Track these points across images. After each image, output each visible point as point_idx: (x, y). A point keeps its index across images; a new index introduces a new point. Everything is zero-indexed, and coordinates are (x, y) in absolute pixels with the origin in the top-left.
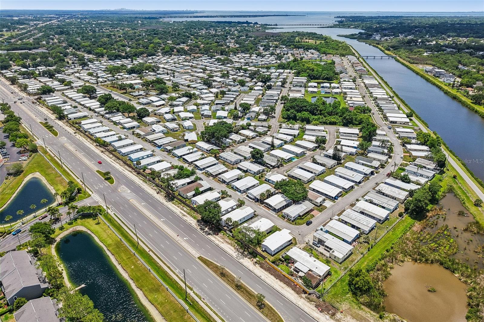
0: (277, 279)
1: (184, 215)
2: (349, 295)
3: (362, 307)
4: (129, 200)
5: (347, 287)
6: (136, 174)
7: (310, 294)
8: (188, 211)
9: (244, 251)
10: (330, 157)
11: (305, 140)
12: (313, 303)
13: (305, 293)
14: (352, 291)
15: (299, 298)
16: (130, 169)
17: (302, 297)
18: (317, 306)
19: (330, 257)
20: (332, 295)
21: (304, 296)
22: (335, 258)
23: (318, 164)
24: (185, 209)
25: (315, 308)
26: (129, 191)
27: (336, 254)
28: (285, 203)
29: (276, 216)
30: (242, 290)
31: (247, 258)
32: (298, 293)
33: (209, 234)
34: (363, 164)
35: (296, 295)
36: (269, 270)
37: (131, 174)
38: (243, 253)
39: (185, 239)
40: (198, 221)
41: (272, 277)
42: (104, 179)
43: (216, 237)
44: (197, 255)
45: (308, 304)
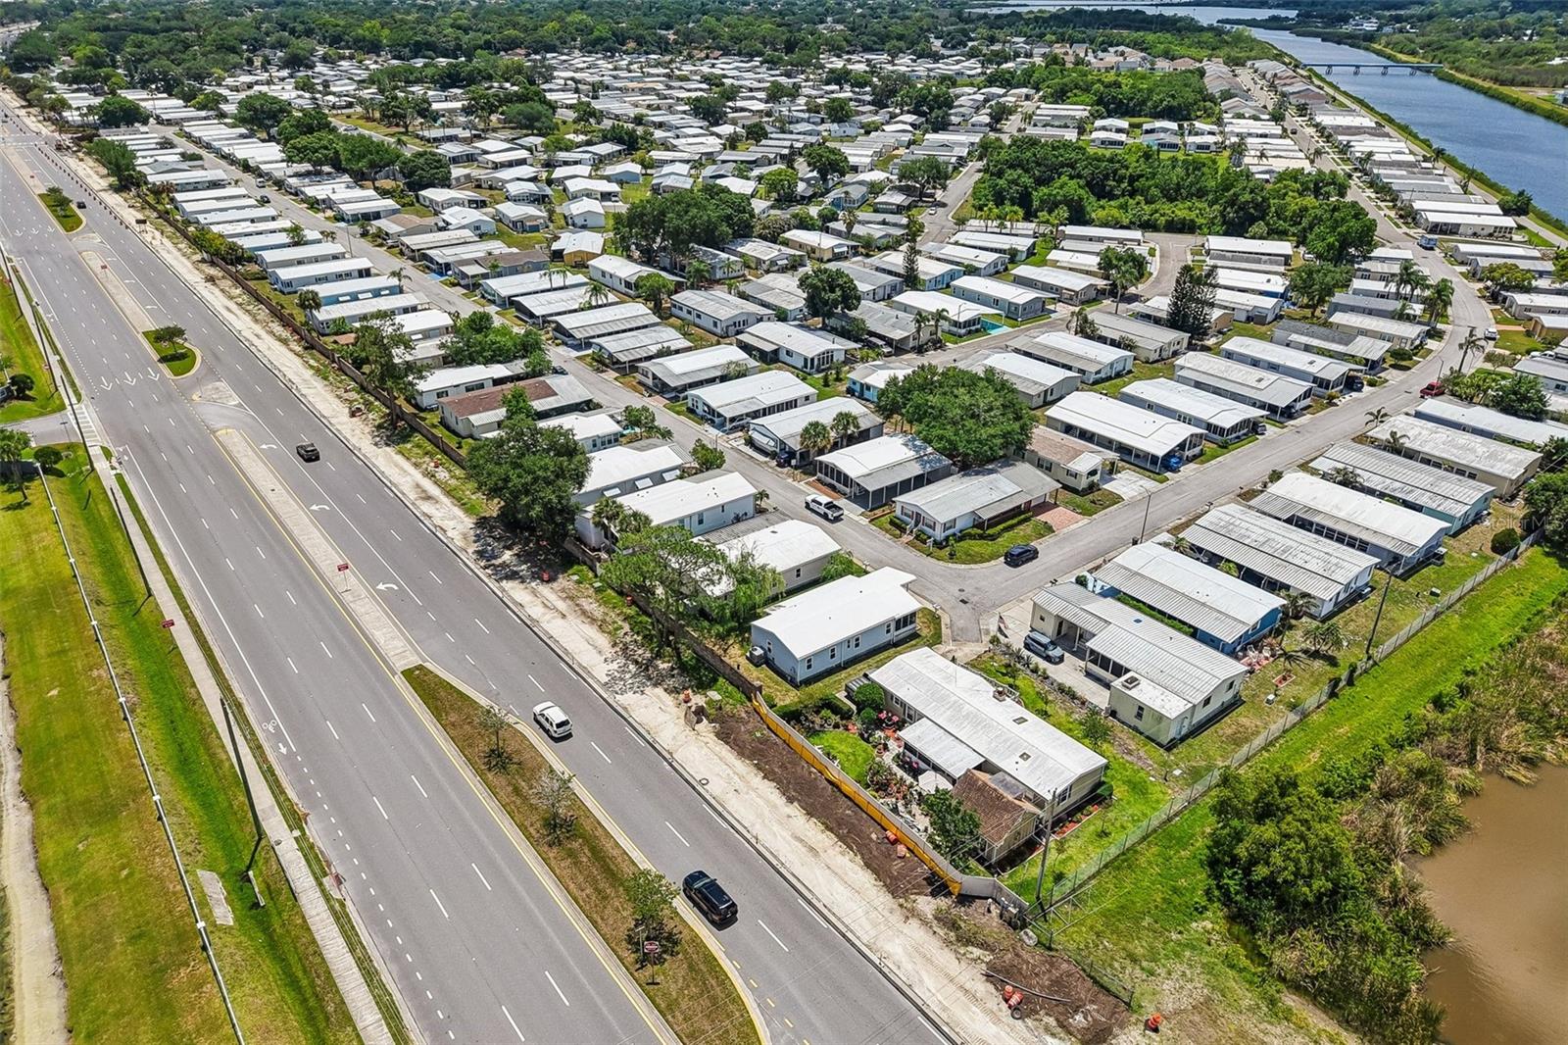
0: (790, 800)
1: (428, 498)
2: (1211, 923)
3: (1290, 1000)
4: (214, 432)
5: (1202, 877)
6: (298, 349)
7: (965, 899)
8: (453, 482)
9: (659, 655)
10: (1157, 321)
11: (1055, 264)
12: (977, 952)
13: (938, 886)
14: (1227, 899)
15: (896, 918)
16: (285, 334)
17: (911, 913)
18: (997, 976)
19: (1113, 714)
20: (1105, 914)
21: (927, 904)
22: (1139, 716)
23: (1103, 340)
24: (442, 474)
25: (983, 988)
26: (236, 400)
27: (1146, 694)
28: (916, 470)
29: (865, 521)
30: (575, 845)
31: (659, 691)
32: (895, 886)
33: (513, 576)
34: (1307, 348)
35: (882, 899)
36: (762, 754)
37: (283, 349)
38: (645, 667)
39: (381, 587)
40: (482, 523)
41: (769, 791)
42: (156, 357)
43: (545, 590)
44: (405, 661)
45: (946, 958)
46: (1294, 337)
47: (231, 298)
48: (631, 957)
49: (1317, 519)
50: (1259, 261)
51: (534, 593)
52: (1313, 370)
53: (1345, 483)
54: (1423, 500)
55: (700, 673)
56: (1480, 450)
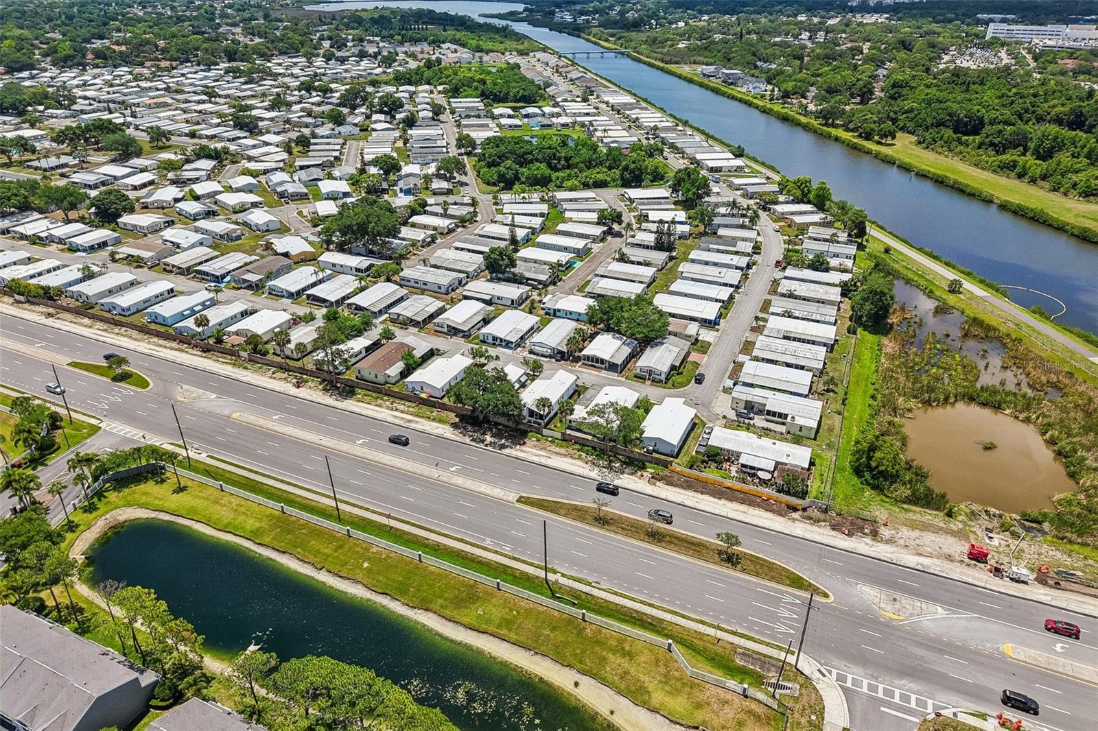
0: (720, 499)
1: (410, 421)
2: (868, 493)
3: (905, 506)
4: (229, 417)
5: (856, 480)
6: (199, 353)
7: (804, 510)
8: (411, 409)
9: (611, 461)
10: (647, 247)
11: (571, 220)
12: (823, 524)
13: (795, 509)
14: (868, 484)
15: (790, 523)
16: (174, 345)
17: (794, 520)
18: (834, 528)
19: (789, 433)
20: (842, 499)
21: (796, 515)
22: (800, 430)
23: (633, 263)
24: (402, 407)
25: (834, 533)
26: (214, 396)
27: (800, 421)
28: (627, 351)
29: (623, 379)
30: (668, 539)
31: (626, 475)
32: (780, 513)
33: (503, 447)
34: (718, 251)
35: (780, 519)
36: (690, 485)
37: (184, 355)
38: (610, 468)
39: (453, 469)
40: (455, 426)
41: (706, 497)
42: (109, 380)
43: (523, 448)
44: (512, 497)
45: (815, 529)
46: (711, 246)
47: (90, 327)
48: (730, 565)
49: (792, 335)
50: (661, 203)
51: (522, 451)
52: (734, 263)
53: (789, 317)
54: (818, 318)
55: (636, 464)
56: (821, 291)
